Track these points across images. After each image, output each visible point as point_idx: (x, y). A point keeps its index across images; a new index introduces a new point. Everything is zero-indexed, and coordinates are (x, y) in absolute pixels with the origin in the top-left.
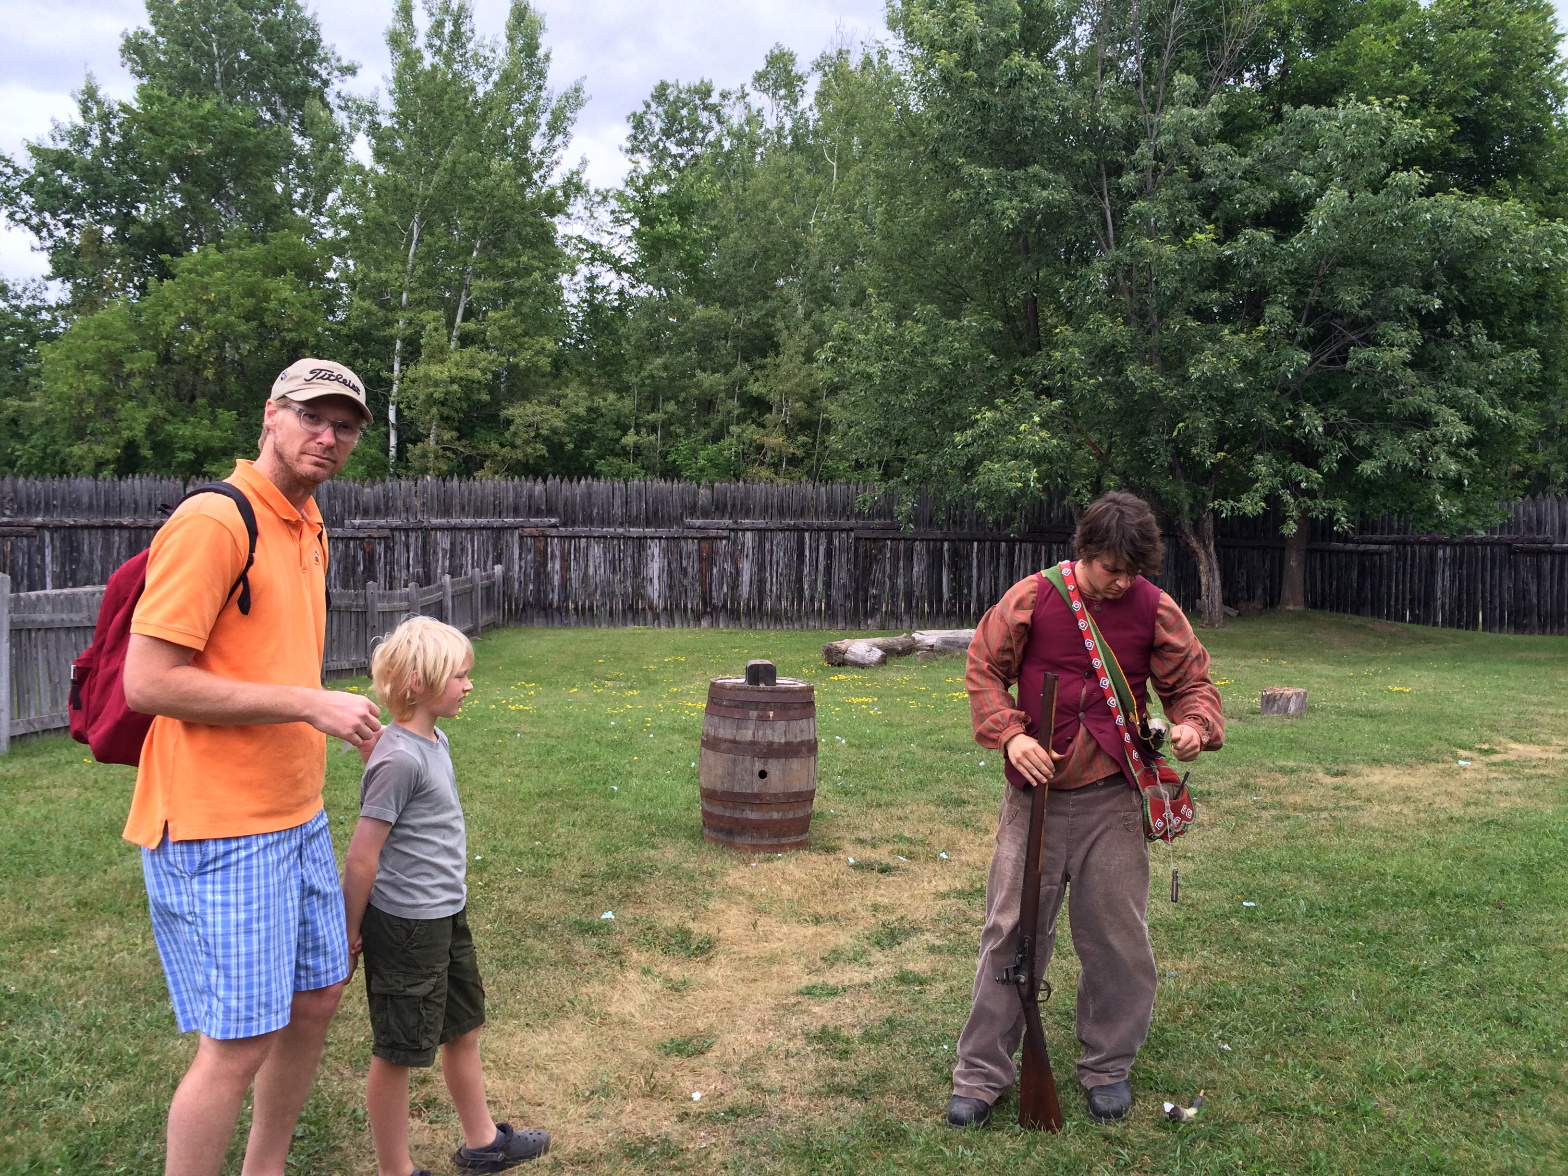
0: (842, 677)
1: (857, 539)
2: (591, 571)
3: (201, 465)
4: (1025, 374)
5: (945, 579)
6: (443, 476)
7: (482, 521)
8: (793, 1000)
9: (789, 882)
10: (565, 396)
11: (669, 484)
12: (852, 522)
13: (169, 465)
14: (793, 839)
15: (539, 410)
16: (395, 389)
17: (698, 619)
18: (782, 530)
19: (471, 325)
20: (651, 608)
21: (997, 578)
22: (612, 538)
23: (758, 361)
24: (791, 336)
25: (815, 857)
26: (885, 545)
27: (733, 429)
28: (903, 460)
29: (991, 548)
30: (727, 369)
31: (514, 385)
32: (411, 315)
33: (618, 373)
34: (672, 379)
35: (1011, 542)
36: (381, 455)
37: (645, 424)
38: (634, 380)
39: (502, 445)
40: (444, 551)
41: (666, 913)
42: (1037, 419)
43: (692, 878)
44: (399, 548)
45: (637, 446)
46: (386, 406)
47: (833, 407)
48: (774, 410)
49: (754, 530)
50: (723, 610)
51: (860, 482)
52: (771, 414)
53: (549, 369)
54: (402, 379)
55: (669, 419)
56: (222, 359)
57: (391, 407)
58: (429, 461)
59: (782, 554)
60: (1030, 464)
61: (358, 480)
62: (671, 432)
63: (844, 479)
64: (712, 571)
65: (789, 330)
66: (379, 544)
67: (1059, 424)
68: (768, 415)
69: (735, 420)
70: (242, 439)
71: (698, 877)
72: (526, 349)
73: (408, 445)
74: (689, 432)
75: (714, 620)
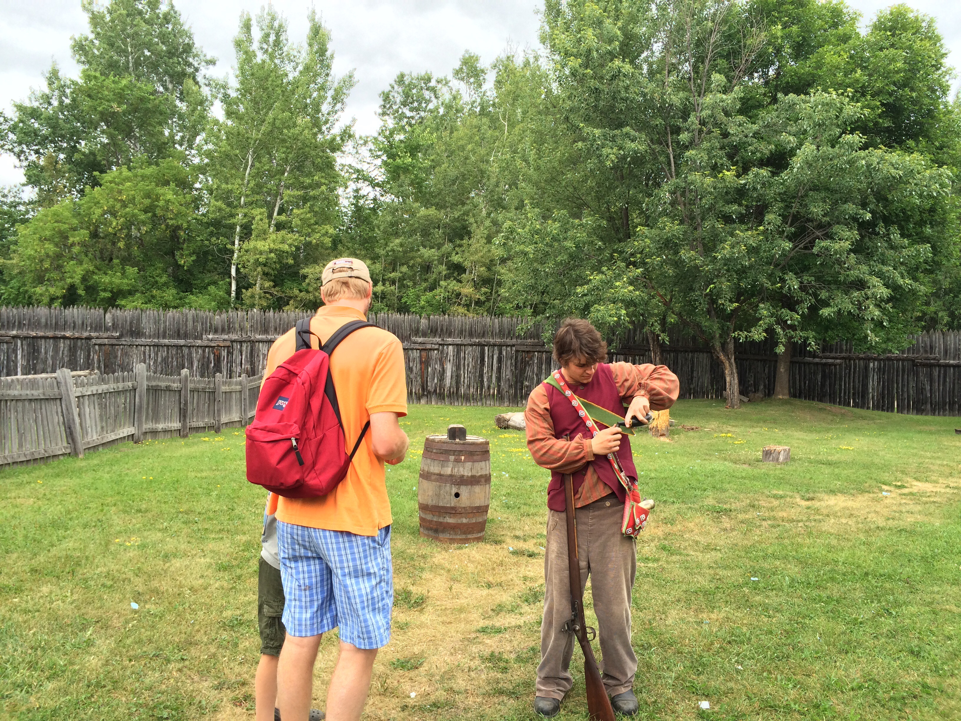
0: (506, 435)
1: (517, 351)
3: (115, 301)
4: (621, 253)
6: (264, 309)
8: (473, 635)
9: (473, 562)
11: (402, 316)
12: (514, 341)
13: (95, 300)
14: (475, 536)
16: (236, 255)
17: (419, 399)
18: (471, 345)
19: (283, 218)
23: (458, 242)
24: (478, 227)
25: (488, 546)
26: (533, 356)
27: (442, 283)
28: (546, 304)
30: (439, 247)
31: (308, 254)
32: (246, 210)
33: (373, 248)
34: (405, 252)
36: (226, 296)
37: (389, 279)
38: (382, 252)
39: (301, 291)
42: (626, 279)
43: (412, 559)
44: (236, 353)
45: (383, 293)
46: (230, 266)
47: (503, 271)
48: (468, 272)
49: (454, 345)
50: (434, 394)
51: (519, 316)
52: (465, 274)
53: (330, 245)
54: (240, 249)
55: (403, 276)
56: (128, 236)
57: (233, 266)
58: (256, 300)
59: (471, 360)
60: (622, 306)
61: (212, 311)
62: (404, 285)
63: (509, 314)
64: (428, 370)
65: (477, 223)
66: (224, 350)
67: (641, 283)
68: (463, 275)
69: (443, 277)
70: (140, 285)
71: (416, 558)
72: (316, 233)
73: (242, 290)
74: (415, 284)
75: (429, 399)
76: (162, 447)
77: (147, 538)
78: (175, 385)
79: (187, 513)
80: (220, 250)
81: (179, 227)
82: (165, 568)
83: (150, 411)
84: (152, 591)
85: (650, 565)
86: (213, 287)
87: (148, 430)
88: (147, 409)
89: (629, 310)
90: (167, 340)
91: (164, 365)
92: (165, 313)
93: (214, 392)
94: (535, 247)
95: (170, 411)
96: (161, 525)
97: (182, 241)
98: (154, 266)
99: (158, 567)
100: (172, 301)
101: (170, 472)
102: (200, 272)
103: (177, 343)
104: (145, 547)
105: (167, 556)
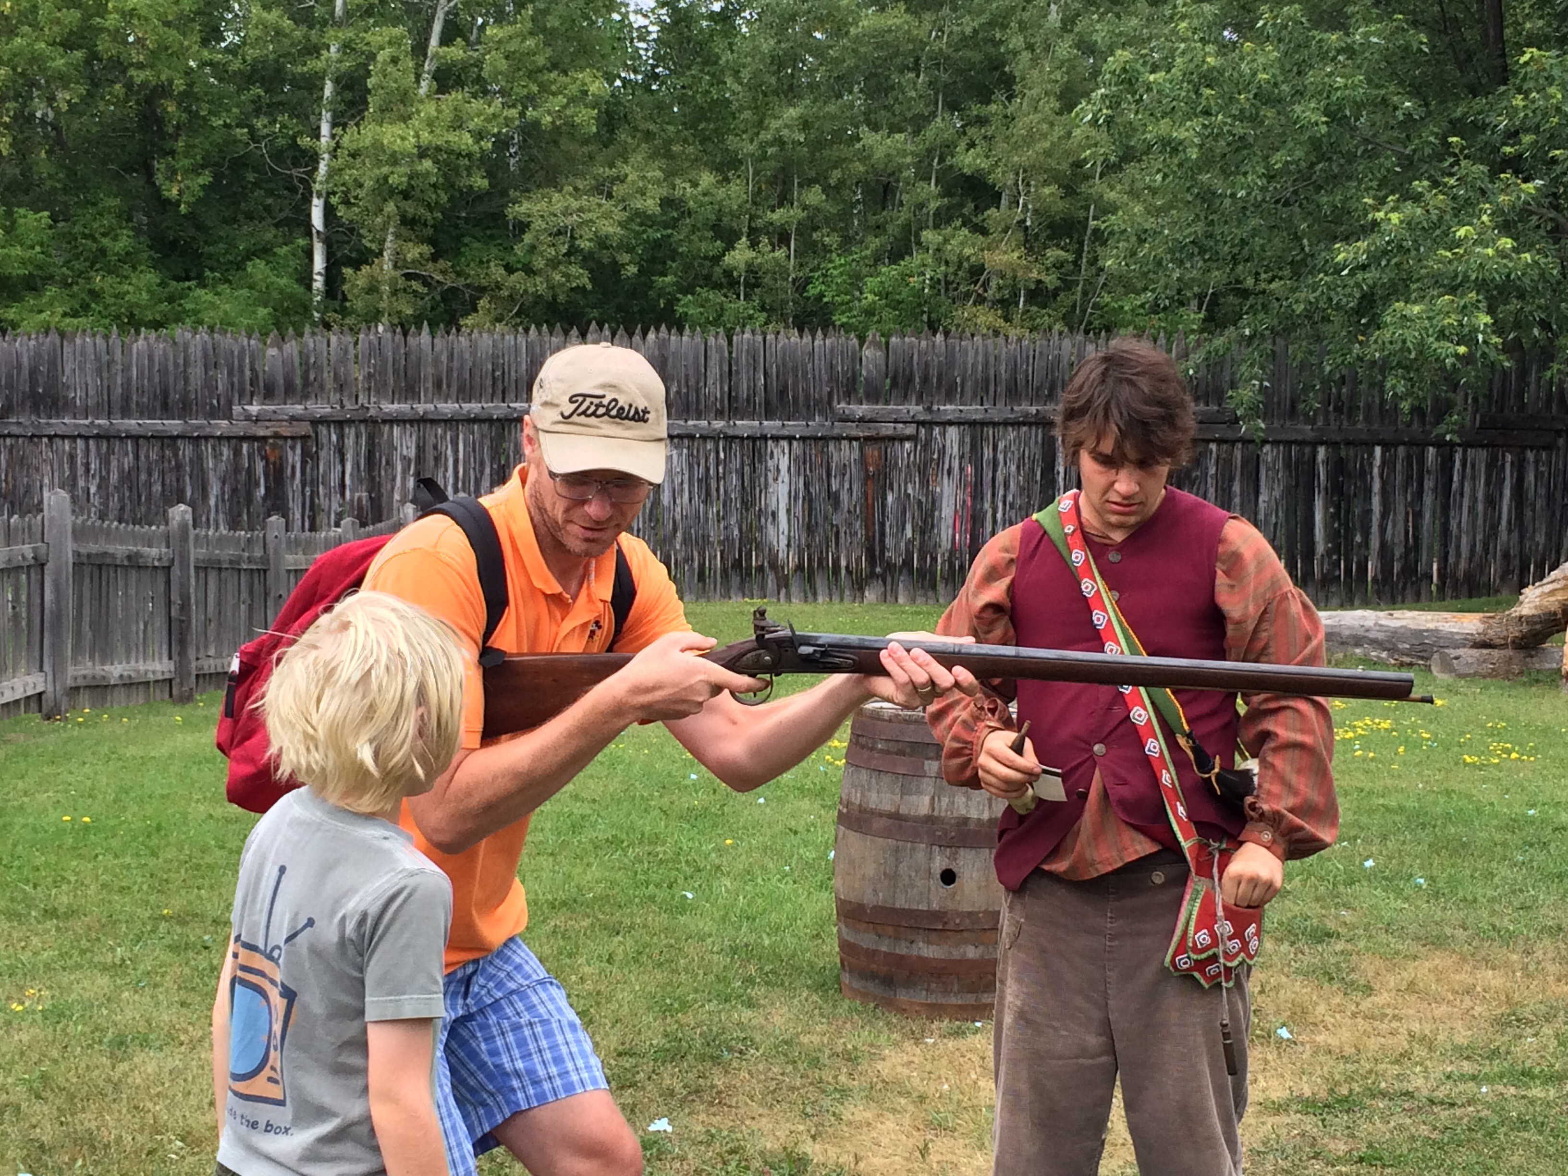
4: (1476, 130)
5: (1318, 517)
6: (404, 326)
7: (473, 407)
10: (622, 179)
11: (807, 339)
15: (575, 205)
16: (323, 168)
17: (859, 586)
18: (1016, 424)
19: (456, 52)
20: (774, 566)
21: (1418, 516)
22: (704, 438)
23: (975, 110)
24: (1035, 61)
26: (1207, 452)
27: (929, 236)
28: (1245, 294)
29: (1409, 457)
30: (919, 124)
31: (532, 159)
32: (350, 34)
33: (720, 135)
34: (818, 145)
35: (1446, 449)
36: (299, 289)
37: (769, 229)
38: (748, 147)
39: (510, 269)
40: (406, 459)
41: (766, 1124)
43: (815, 1063)
44: (327, 455)
45: (751, 269)
46: (307, 201)
47: (1111, 195)
48: (1004, 202)
49: (963, 424)
50: (905, 571)
51: (1162, 334)
52: (998, 208)
53: (594, 129)
54: (335, 150)
55: (811, 218)
56: (24, 119)
57: (315, 201)
58: (381, 299)
59: (1013, 468)
60: (1478, 301)
61: (257, 334)
62: (814, 244)
63: (1131, 328)
64: (884, 499)
65: (1033, 50)
66: (293, 448)
67: (1539, 227)
68: (992, 211)
69: (931, 219)
70: (60, 261)
71: (827, 1062)
72: (554, 94)
73: (344, 270)
74: (847, 242)
75: (889, 588)
76: (120, 730)
77: (69, 989)
78: (154, 552)
79: (183, 923)
80: (278, 155)
81: (163, 90)
82: (116, 1076)
83: (86, 627)
84: (78, 1142)
85: (1537, 1092)
86: (260, 264)
87: (80, 682)
88: (79, 618)
89: (1501, 308)
90: (133, 422)
91: (127, 494)
92: (127, 340)
93: (265, 571)
94: (1205, 126)
95: (142, 627)
96: (110, 955)
97: (171, 130)
98: (95, 204)
99: (97, 1072)
100: (146, 307)
101: (140, 801)
102: (225, 221)
103: (160, 428)
104: (62, 1015)
105: (122, 1043)
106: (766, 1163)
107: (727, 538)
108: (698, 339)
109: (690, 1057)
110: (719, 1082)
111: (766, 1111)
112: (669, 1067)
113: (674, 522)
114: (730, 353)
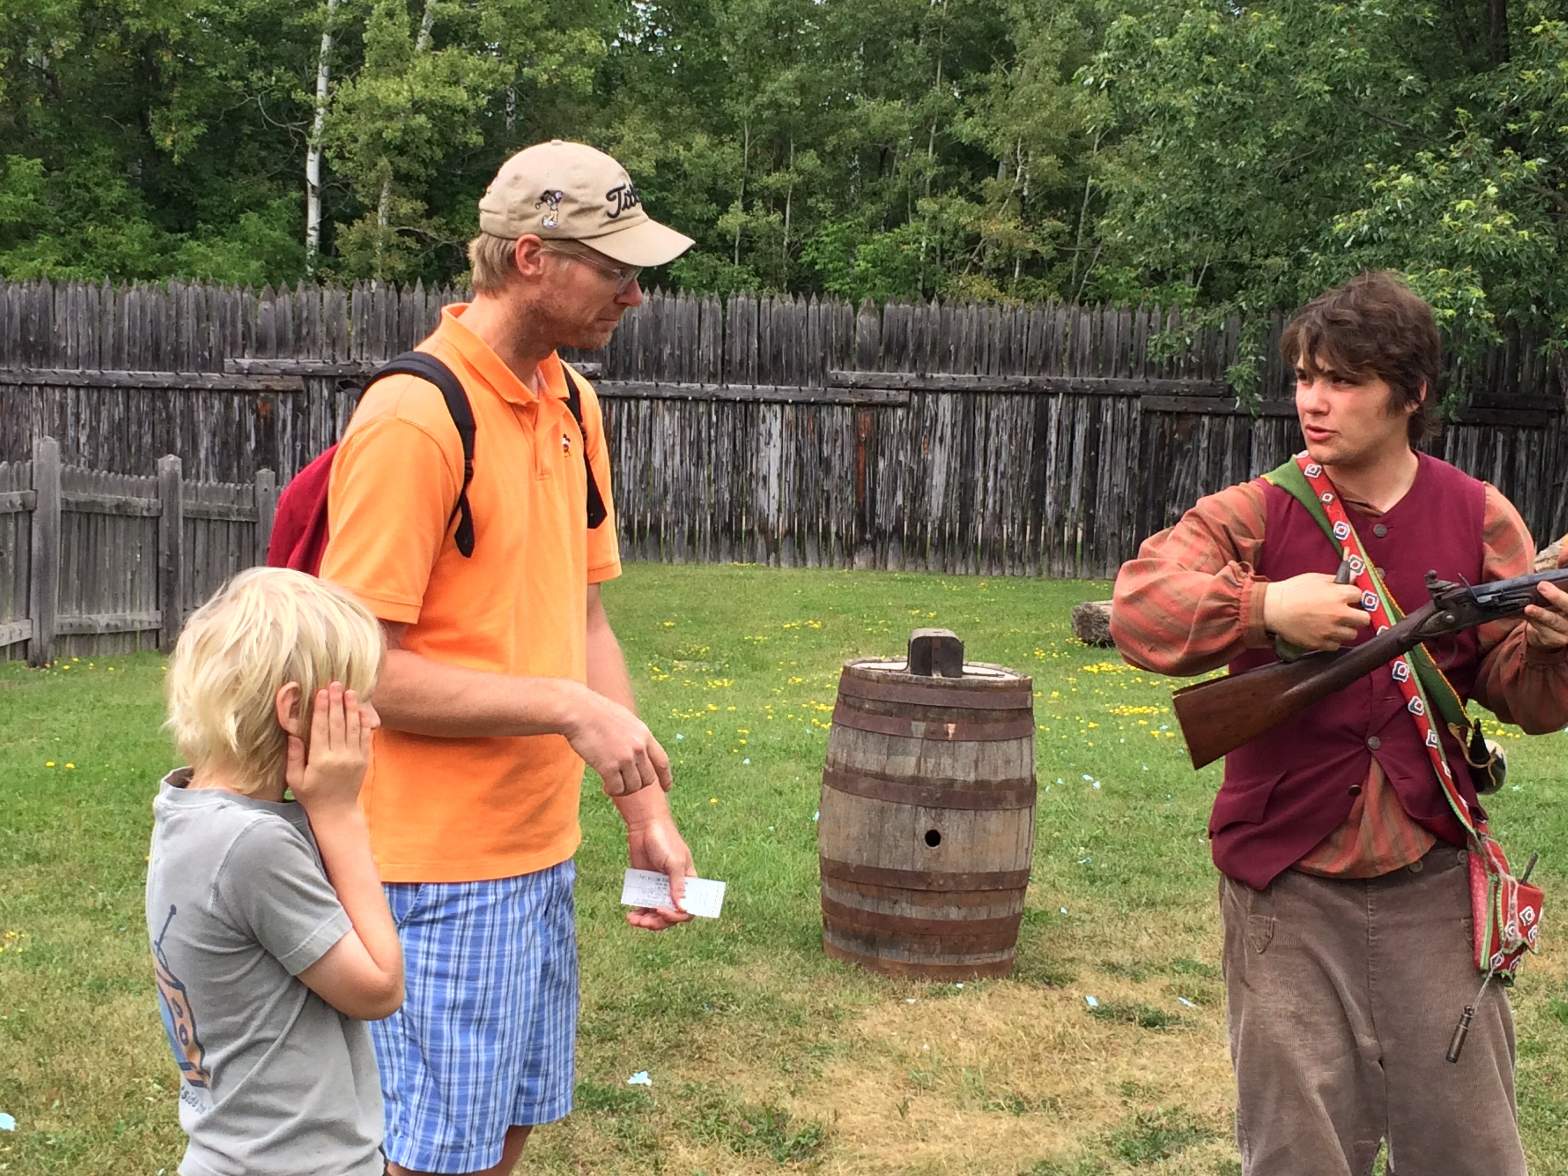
0: (1106, 666)
1: (1147, 413)
2: (657, 460)
4: (1477, 106)
6: (397, 283)
9: (974, 1035)
11: (802, 303)
12: (1138, 381)
14: (987, 959)
16: (318, 123)
17: (849, 552)
18: (1009, 393)
19: (453, 8)
20: (764, 530)
22: (696, 401)
23: (974, 78)
24: (1036, 30)
25: (1025, 992)
26: (1198, 426)
27: (925, 204)
28: (1240, 268)
30: (917, 91)
31: (529, 118)
33: (718, 97)
34: (812, 110)
36: (293, 243)
37: (764, 193)
38: (743, 110)
41: (745, 1080)
42: (1492, 190)
43: (796, 1020)
44: (318, 410)
45: (746, 233)
46: (302, 153)
47: (1110, 166)
48: (1002, 170)
49: (956, 392)
50: (895, 538)
51: (1157, 307)
52: (995, 177)
53: (590, 89)
54: (331, 104)
55: (807, 184)
56: (17, 65)
57: (311, 156)
58: (375, 255)
59: (1005, 438)
60: (1474, 276)
61: (250, 287)
62: (811, 209)
63: (1126, 300)
64: (876, 466)
65: (1033, 20)
66: (284, 402)
67: (1537, 204)
68: (989, 180)
69: (928, 187)
70: (52, 210)
71: (808, 1019)
72: (551, 52)
73: (337, 225)
74: (842, 208)
75: (878, 555)
76: (106, 680)
77: (50, 932)
78: (143, 501)
80: (274, 108)
81: (158, 40)
82: (95, 1018)
83: (73, 575)
84: (56, 1083)
86: (253, 216)
87: (67, 630)
88: (65, 570)
89: (1497, 287)
90: (124, 372)
91: (117, 445)
92: (119, 291)
93: (254, 523)
94: (1205, 95)
95: (129, 577)
96: (91, 899)
97: (166, 81)
98: (88, 154)
99: (76, 1015)
100: (138, 258)
101: (125, 750)
102: (218, 173)
103: (152, 379)
104: (42, 957)
105: (101, 987)
106: (745, 1118)
107: (718, 501)
108: (692, 301)
109: (670, 1012)
110: (700, 1037)
111: (746, 1067)
112: (650, 1020)
113: (665, 484)
114: (724, 317)
